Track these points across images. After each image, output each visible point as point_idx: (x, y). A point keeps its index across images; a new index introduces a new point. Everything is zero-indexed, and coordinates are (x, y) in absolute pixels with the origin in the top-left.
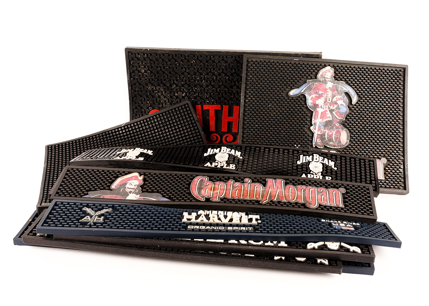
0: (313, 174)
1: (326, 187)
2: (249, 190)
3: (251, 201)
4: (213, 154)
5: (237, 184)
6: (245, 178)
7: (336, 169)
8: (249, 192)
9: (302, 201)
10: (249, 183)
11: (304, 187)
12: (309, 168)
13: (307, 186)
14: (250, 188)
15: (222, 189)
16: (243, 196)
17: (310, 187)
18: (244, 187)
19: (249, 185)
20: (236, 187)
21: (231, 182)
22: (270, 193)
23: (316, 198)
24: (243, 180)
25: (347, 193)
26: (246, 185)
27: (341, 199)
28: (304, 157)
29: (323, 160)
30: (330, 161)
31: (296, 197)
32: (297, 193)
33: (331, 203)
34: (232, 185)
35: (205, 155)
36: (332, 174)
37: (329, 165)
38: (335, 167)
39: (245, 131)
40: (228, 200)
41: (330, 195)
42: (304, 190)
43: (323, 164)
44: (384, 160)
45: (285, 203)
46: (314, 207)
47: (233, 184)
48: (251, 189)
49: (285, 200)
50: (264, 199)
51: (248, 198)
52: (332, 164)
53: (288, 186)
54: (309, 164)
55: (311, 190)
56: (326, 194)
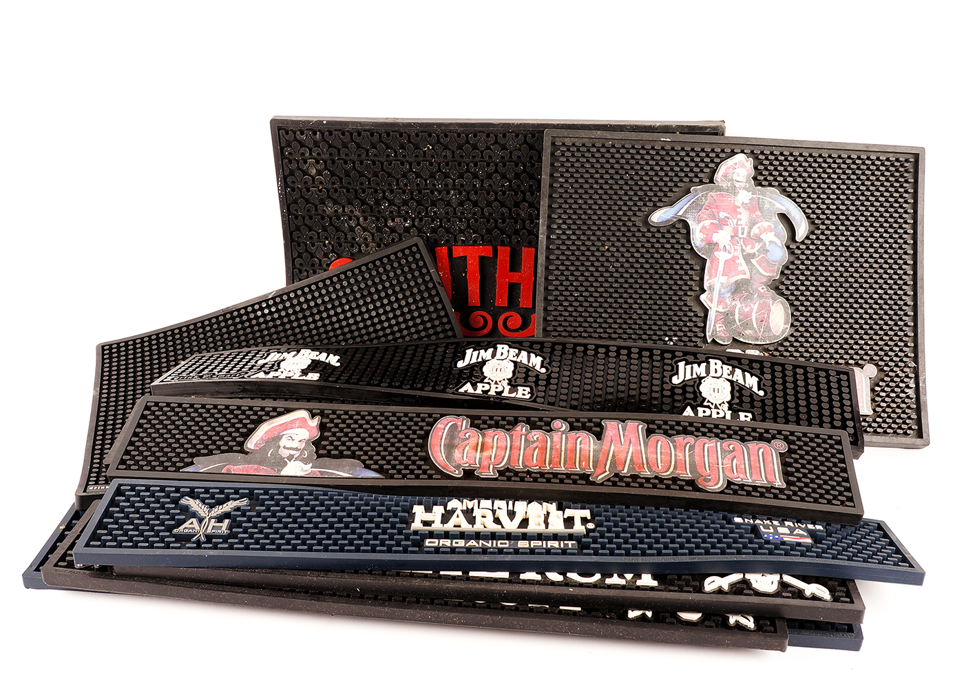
0: (708, 407)
1: (743, 440)
2: (563, 449)
3: (568, 476)
4: (478, 363)
5: (536, 434)
6: (553, 419)
7: (761, 393)
8: (563, 453)
9: (687, 475)
10: (563, 432)
11: (690, 439)
12: (700, 393)
13: (697, 436)
14: (566, 443)
15: (501, 448)
16: (549, 464)
17: (704, 439)
18: (552, 442)
19: (564, 436)
20: (534, 442)
21: (522, 429)
22: (613, 456)
23: (720, 466)
24: (548, 424)
25: (790, 451)
26: (556, 436)
27: (778, 467)
28: (689, 367)
29: (732, 373)
30: (747, 375)
31: (673, 463)
32: (675, 455)
33: (754, 477)
34: (523, 437)
35: (460, 364)
36: (753, 407)
37: (747, 385)
38: (759, 389)
39: (550, 308)
40: (516, 473)
41: (752, 458)
42: (692, 448)
43: (731, 382)
44: (871, 370)
45: (648, 480)
46: (716, 487)
47: (526, 435)
48: (569, 446)
49: (647, 473)
50: (599, 471)
51: (562, 469)
52: (752, 382)
53: (654, 437)
54: (700, 383)
55: (706, 446)
56: (742, 457)
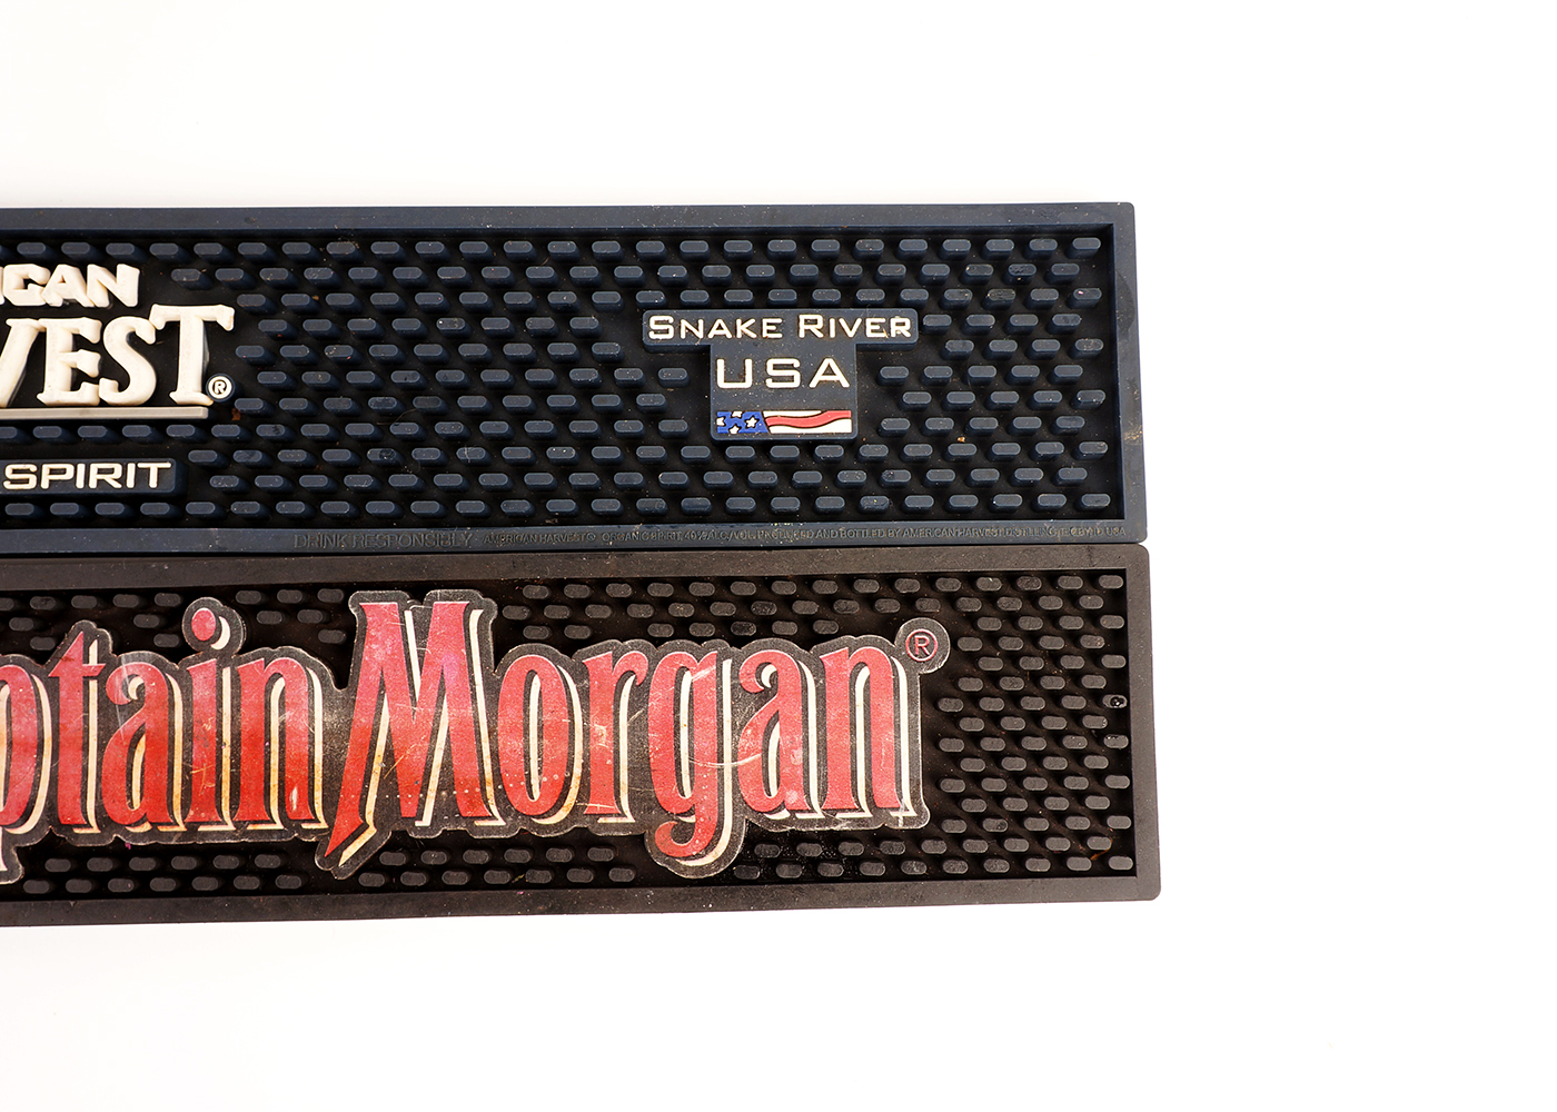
1: (808, 639)
2: (227, 737)
3: (247, 852)
5: (135, 673)
6: (190, 594)
8: (226, 751)
9: (622, 818)
10: (224, 657)
11: (635, 656)
13: (658, 642)
14: (236, 708)
15: (25, 746)
16: (185, 807)
17: (679, 654)
18: (188, 704)
19: (227, 673)
20: (131, 708)
21: (85, 650)
22: (389, 755)
23: (728, 765)
24: (173, 619)
25: (962, 662)
26: (201, 671)
27: (912, 741)
31: (577, 770)
32: (587, 732)
33: (834, 799)
34: (93, 685)
40: (81, 855)
41: (832, 715)
42: (641, 694)
45: (498, 847)
46: (709, 859)
47: (102, 678)
48: (249, 719)
49: (495, 822)
50: (344, 825)
51: (224, 826)
53: (522, 659)
55: (687, 679)
56: (798, 714)
